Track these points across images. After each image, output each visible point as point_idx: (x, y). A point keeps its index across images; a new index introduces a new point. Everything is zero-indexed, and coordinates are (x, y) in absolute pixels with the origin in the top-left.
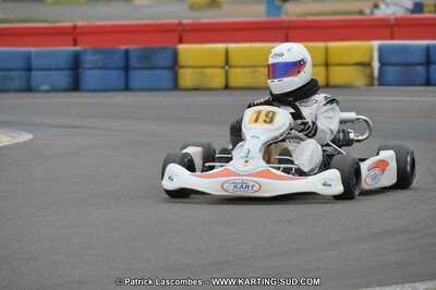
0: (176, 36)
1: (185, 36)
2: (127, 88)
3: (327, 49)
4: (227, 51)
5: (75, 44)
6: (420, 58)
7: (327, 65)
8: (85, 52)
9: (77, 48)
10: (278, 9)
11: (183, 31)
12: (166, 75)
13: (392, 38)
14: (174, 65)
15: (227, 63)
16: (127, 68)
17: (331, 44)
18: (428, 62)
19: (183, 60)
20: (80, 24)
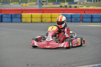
0: (21, 12)
1: (23, 12)
2: (12, 22)
3: (51, 15)
4: (31, 15)
5: (1, 13)
6: (70, 17)
7: (51, 18)
8: (3, 14)
9: (2, 14)
10: (41, 6)
11: (22, 11)
12: (19, 19)
13: (64, 13)
14: (21, 18)
15: (31, 17)
16: (12, 18)
17: (52, 14)
18: (71, 18)
19: (23, 16)
20: (2, 9)
